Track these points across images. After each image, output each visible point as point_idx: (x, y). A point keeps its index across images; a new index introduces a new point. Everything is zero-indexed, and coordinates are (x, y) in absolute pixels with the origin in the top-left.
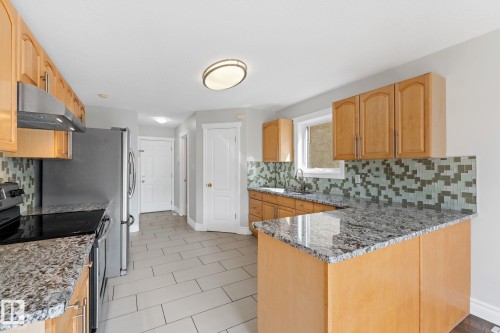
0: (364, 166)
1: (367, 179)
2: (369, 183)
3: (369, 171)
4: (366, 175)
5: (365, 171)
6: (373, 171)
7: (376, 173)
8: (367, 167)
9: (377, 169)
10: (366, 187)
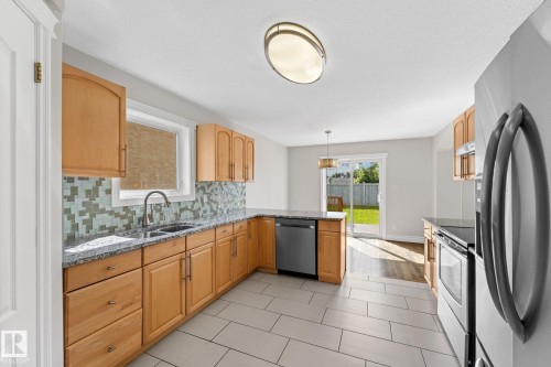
0: (209, 186)
1: (211, 198)
2: (212, 201)
3: (212, 191)
4: (210, 194)
5: (209, 191)
6: (214, 191)
7: (216, 192)
8: (211, 188)
9: (216, 189)
10: (210, 205)
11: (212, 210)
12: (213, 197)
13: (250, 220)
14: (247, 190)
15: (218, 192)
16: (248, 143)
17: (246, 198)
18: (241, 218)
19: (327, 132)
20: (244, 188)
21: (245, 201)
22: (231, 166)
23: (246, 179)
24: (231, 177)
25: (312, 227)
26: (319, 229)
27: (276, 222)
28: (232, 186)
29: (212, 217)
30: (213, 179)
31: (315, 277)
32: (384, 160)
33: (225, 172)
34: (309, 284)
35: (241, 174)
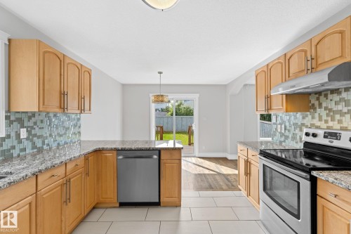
0: (30, 118)
1: (33, 132)
2: (35, 135)
3: (35, 123)
4: (32, 128)
5: (31, 124)
6: (38, 123)
7: (41, 125)
8: (33, 120)
9: (42, 121)
10: (32, 141)
11: (34, 147)
12: (37, 131)
13: (87, 157)
14: (82, 122)
15: (44, 125)
16: (84, 73)
17: (82, 130)
18: (77, 154)
19: (160, 73)
20: (79, 119)
21: (79, 133)
22: (63, 95)
23: (82, 110)
24: (63, 107)
25: (155, 157)
26: (162, 157)
27: (118, 155)
28: (64, 118)
29: (34, 156)
30: (36, 110)
31: (157, 204)
32: (197, 99)
33: (54, 102)
34: (153, 212)
35: (76, 105)
